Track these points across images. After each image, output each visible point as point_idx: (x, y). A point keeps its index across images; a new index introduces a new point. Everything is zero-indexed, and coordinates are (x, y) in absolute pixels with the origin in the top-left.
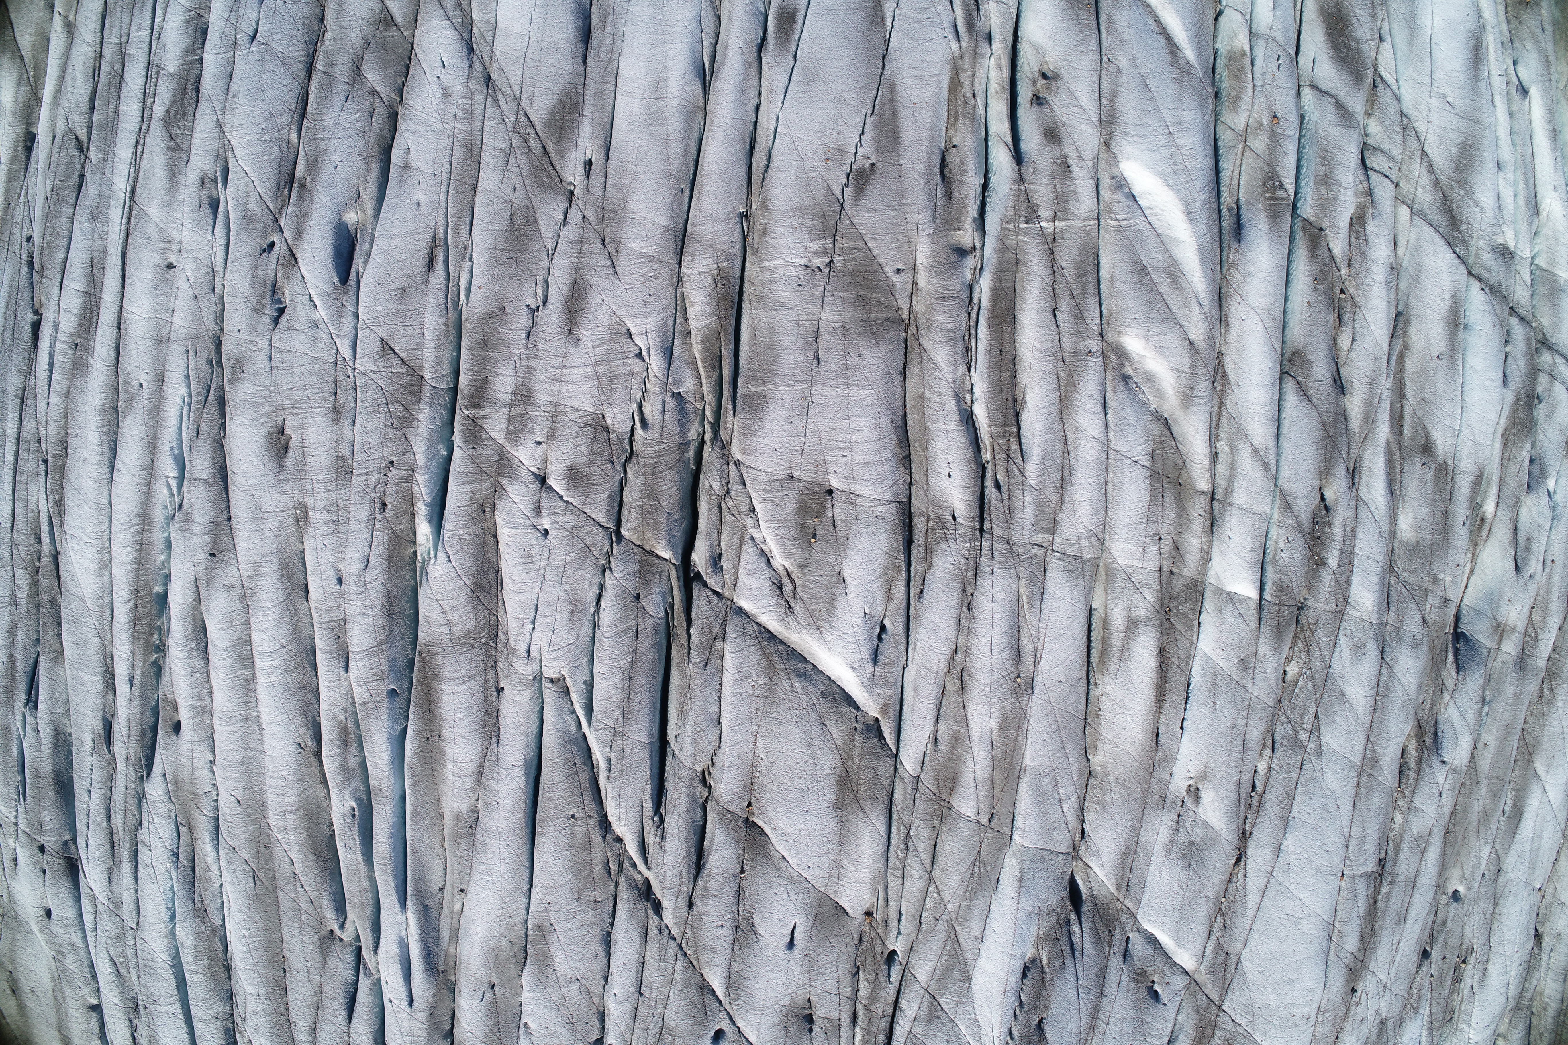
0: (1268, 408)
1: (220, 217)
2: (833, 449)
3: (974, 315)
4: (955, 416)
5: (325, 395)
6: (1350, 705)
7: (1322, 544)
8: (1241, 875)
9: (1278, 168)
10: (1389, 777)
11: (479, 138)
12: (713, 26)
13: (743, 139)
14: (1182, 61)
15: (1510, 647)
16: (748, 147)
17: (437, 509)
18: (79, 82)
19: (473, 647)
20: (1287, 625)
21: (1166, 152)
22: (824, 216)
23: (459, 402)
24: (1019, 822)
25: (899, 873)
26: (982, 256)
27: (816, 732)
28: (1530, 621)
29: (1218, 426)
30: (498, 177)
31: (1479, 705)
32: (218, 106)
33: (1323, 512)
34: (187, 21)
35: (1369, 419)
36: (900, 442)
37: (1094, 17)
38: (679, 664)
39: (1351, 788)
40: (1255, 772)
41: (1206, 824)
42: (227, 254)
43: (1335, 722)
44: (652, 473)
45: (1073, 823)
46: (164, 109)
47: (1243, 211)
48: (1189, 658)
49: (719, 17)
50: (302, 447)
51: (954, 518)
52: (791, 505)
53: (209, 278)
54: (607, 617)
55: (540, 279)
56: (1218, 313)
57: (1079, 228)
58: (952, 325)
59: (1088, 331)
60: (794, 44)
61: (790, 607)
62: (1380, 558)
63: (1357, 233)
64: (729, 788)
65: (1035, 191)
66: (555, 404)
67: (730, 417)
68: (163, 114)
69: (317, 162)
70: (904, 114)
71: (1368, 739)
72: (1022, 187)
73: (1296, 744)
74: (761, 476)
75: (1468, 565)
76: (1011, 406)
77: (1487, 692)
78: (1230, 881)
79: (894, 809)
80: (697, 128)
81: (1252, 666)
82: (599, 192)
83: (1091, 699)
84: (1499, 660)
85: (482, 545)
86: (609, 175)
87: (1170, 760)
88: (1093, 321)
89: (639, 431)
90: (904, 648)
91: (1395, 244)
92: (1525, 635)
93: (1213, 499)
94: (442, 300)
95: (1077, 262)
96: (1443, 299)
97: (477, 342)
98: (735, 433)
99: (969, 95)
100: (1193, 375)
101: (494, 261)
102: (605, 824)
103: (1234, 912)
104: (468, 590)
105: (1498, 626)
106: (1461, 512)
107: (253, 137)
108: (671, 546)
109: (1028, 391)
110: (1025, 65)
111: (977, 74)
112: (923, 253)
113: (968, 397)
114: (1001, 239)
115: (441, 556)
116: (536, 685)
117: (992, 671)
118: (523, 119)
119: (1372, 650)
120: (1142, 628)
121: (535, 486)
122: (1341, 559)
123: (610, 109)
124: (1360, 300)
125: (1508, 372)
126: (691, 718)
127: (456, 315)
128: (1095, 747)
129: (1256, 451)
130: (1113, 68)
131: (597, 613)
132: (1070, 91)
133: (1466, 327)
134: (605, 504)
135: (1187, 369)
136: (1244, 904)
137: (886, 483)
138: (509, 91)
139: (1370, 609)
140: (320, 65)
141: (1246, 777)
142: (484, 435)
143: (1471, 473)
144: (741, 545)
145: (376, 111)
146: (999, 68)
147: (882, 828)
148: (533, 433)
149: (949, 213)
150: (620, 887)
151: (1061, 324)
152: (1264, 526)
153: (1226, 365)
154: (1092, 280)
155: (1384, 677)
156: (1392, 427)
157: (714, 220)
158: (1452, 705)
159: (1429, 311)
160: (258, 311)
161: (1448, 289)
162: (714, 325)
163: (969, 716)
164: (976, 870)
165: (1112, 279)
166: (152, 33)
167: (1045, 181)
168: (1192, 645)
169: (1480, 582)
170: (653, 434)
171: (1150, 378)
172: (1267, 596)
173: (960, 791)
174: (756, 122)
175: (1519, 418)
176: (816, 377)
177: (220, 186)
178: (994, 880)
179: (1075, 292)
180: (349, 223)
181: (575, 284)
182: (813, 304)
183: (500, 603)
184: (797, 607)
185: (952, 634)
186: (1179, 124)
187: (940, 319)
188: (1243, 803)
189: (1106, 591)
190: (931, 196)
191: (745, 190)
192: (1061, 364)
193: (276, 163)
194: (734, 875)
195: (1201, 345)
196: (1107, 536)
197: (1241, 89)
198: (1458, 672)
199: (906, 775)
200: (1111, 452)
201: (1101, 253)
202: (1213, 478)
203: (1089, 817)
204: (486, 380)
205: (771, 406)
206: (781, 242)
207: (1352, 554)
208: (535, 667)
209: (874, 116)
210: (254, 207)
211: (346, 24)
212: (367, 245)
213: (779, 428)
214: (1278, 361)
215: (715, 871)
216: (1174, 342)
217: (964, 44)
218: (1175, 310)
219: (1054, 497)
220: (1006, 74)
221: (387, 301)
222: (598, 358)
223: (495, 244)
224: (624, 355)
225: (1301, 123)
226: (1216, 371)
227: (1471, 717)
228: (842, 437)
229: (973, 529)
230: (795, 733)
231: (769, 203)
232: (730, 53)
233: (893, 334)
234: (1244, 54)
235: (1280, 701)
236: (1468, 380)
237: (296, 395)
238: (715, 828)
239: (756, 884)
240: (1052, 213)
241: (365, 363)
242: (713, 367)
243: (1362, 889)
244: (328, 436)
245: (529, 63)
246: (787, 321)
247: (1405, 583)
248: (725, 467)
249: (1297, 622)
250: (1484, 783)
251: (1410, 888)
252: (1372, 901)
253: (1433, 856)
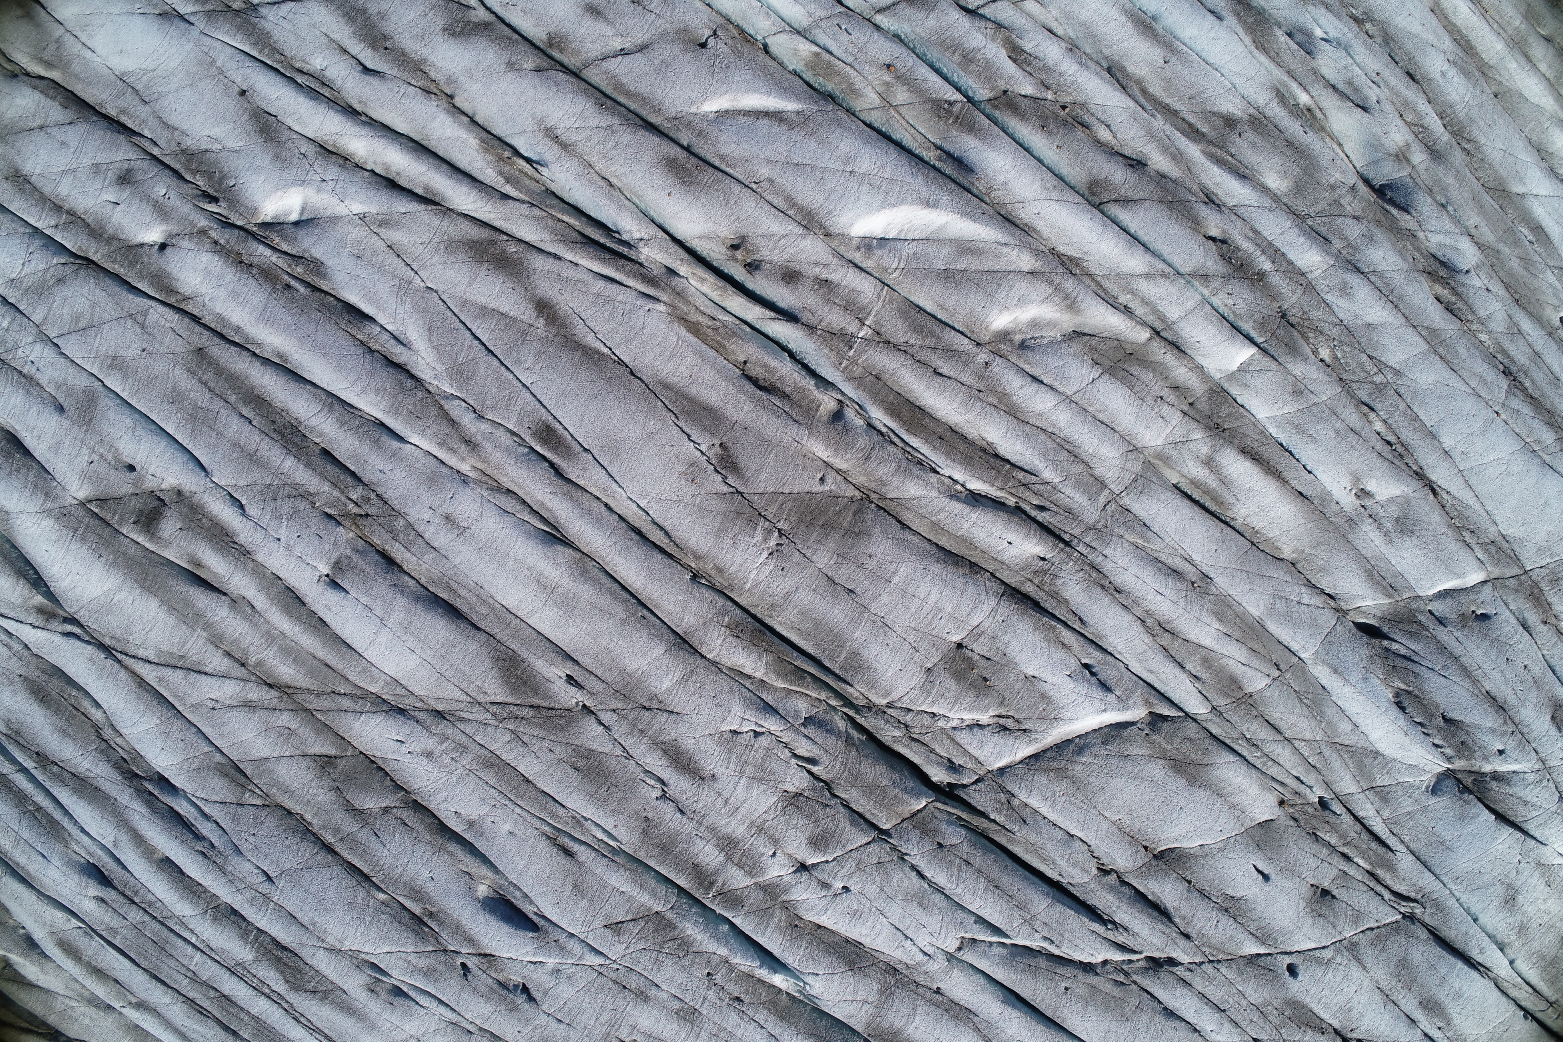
0: (1122, 242)
1: (412, 994)
2: (930, 624)
3: (895, 440)
4: (967, 509)
5: (620, 995)
6: (1381, 325)
7: (1248, 265)
8: (1445, 496)
9: (934, 96)
10: (1452, 327)
11: (486, 752)
12: (514, 502)
13: (631, 539)
14: (794, 117)
15: (1419, 157)
16: (637, 538)
17: (768, 959)
18: (202, 1030)
19: (892, 993)
20: (1291, 337)
21: (865, 188)
22: (739, 514)
23: (697, 896)
24: (1294, 647)
25: (1270, 763)
26: (850, 399)
27: (1128, 766)
28: (1409, 124)
29: (1106, 292)
30: (532, 757)
31: (1445, 213)
32: (313, 941)
33: (1225, 247)
34: (214, 920)
35: (1178, 157)
36: (956, 565)
37: (711, 170)
38: (1009, 841)
39: (1441, 366)
40: (1378, 434)
41: (1391, 500)
42: (448, 1006)
43: (1385, 346)
44: (856, 778)
45: (1319, 601)
46: (282, 983)
47: (947, 148)
48: (1263, 432)
49: (509, 491)
50: (649, 1036)
51: (1043, 559)
52: (951, 684)
53: (458, 1031)
54: (941, 878)
55: (641, 776)
56: (1020, 232)
57: (883, 307)
58: (894, 464)
59: (969, 355)
60: (574, 444)
61: (1025, 731)
62: (1288, 224)
63: (1024, 61)
64: (1124, 857)
65: (830, 323)
66: (752, 825)
67: (851, 690)
68: (287, 986)
69: (418, 892)
70: (694, 391)
71: (1414, 327)
72: (819, 332)
73: (1380, 388)
74: (913, 694)
75: (1335, 146)
76: (987, 458)
77: (1438, 198)
78: (1443, 507)
79: (1221, 738)
80: (596, 571)
81: (1303, 388)
82: (601, 687)
83: (1241, 529)
84: (1422, 172)
85: (821, 942)
86: (593, 670)
87: (1326, 497)
88: (963, 344)
89: (815, 769)
90: (1114, 660)
91: (1050, 31)
92: (1417, 136)
93: (1158, 333)
94: (605, 861)
95: (909, 326)
96: (1123, 25)
97: (659, 855)
98: (865, 693)
99: (710, 323)
100: (1057, 288)
101: (602, 803)
102: (1088, 968)
103: (1467, 518)
104: (848, 973)
105: (1397, 156)
106: (1295, 128)
107: (361, 929)
108: (918, 796)
109: (985, 436)
110: (712, 254)
111: (698, 304)
112: (820, 450)
113: (959, 487)
114: (850, 379)
115: (810, 979)
116: (953, 961)
117: (1175, 603)
118: (495, 708)
119: (1353, 279)
120: (1217, 457)
121: (805, 876)
122: (1269, 257)
123: (534, 634)
124: (1081, 99)
125: (1212, 7)
126: (1056, 857)
127: (623, 856)
128: (1278, 548)
129: (1147, 276)
130: (765, 185)
131: (930, 883)
132: (763, 236)
133: (1154, 18)
134: (855, 830)
135: (1050, 291)
136: (1467, 507)
137: (982, 597)
138: (462, 705)
139: (1321, 259)
140: (330, 839)
141: (1380, 446)
142: (738, 893)
143: (1271, 99)
144: (953, 740)
145: (404, 818)
146: (702, 280)
147: (1232, 758)
148: (763, 854)
149: (801, 406)
150: (1139, 981)
151: (950, 374)
152: (1208, 308)
153: (1064, 252)
154: (930, 323)
155: (1378, 282)
156: (1194, 140)
157: (685, 607)
158: (1429, 235)
159: (1125, 44)
160: (513, 1008)
161: (1117, 15)
162: (770, 658)
163: (1197, 641)
164: (1306, 701)
165: (941, 306)
166: (202, 951)
167: (826, 309)
168: (1255, 423)
169: (1352, 144)
170: (826, 759)
171: (1034, 324)
172: (1260, 340)
173: (1244, 681)
174: (619, 516)
175: (1252, 23)
176: (865, 602)
177: (384, 979)
178: (1321, 691)
179: (932, 345)
180: (486, 894)
181: (665, 752)
182: (805, 568)
183: (873, 953)
184: (1029, 725)
185: (1130, 618)
186: (848, 160)
187: (883, 471)
188: (1396, 461)
189: (1172, 468)
190: (778, 412)
191: (674, 564)
192: (981, 395)
193: (395, 924)
194: (1188, 890)
195: (1037, 265)
196: (1134, 442)
197: (845, 78)
198: (1409, 213)
199: (1206, 716)
200: (1074, 398)
201: (911, 299)
202: (1143, 323)
203: (1323, 585)
204: (695, 866)
205: (865, 653)
206: (738, 563)
207: (1270, 244)
208: (941, 957)
209: (680, 417)
210: (423, 963)
211: (309, 796)
212: (517, 893)
213: (885, 658)
214: (1089, 206)
215: (1176, 904)
216: (1021, 287)
217: (664, 298)
218: (996, 268)
219: (1079, 468)
220: (711, 278)
221: (576, 905)
222: (739, 768)
223: (587, 794)
224: (749, 747)
225: (902, 41)
226: (1063, 264)
227: (1450, 227)
228: (925, 611)
229: (1062, 550)
230: (1119, 782)
231: (699, 552)
232: (550, 504)
233: (870, 516)
234: (817, 55)
235: (1341, 379)
236: (1198, 48)
237: (604, 1018)
238: (1146, 885)
239: (1205, 877)
240: (856, 321)
241: (616, 951)
242: (802, 679)
243: (1516, 403)
244: (655, 1012)
245: (449, 674)
246: (805, 598)
247: (1319, 215)
248: (886, 717)
249: (1292, 326)
250: (1501, 247)
251: (1538, 360)
252: (1529, 400)
253: (1526, 325)
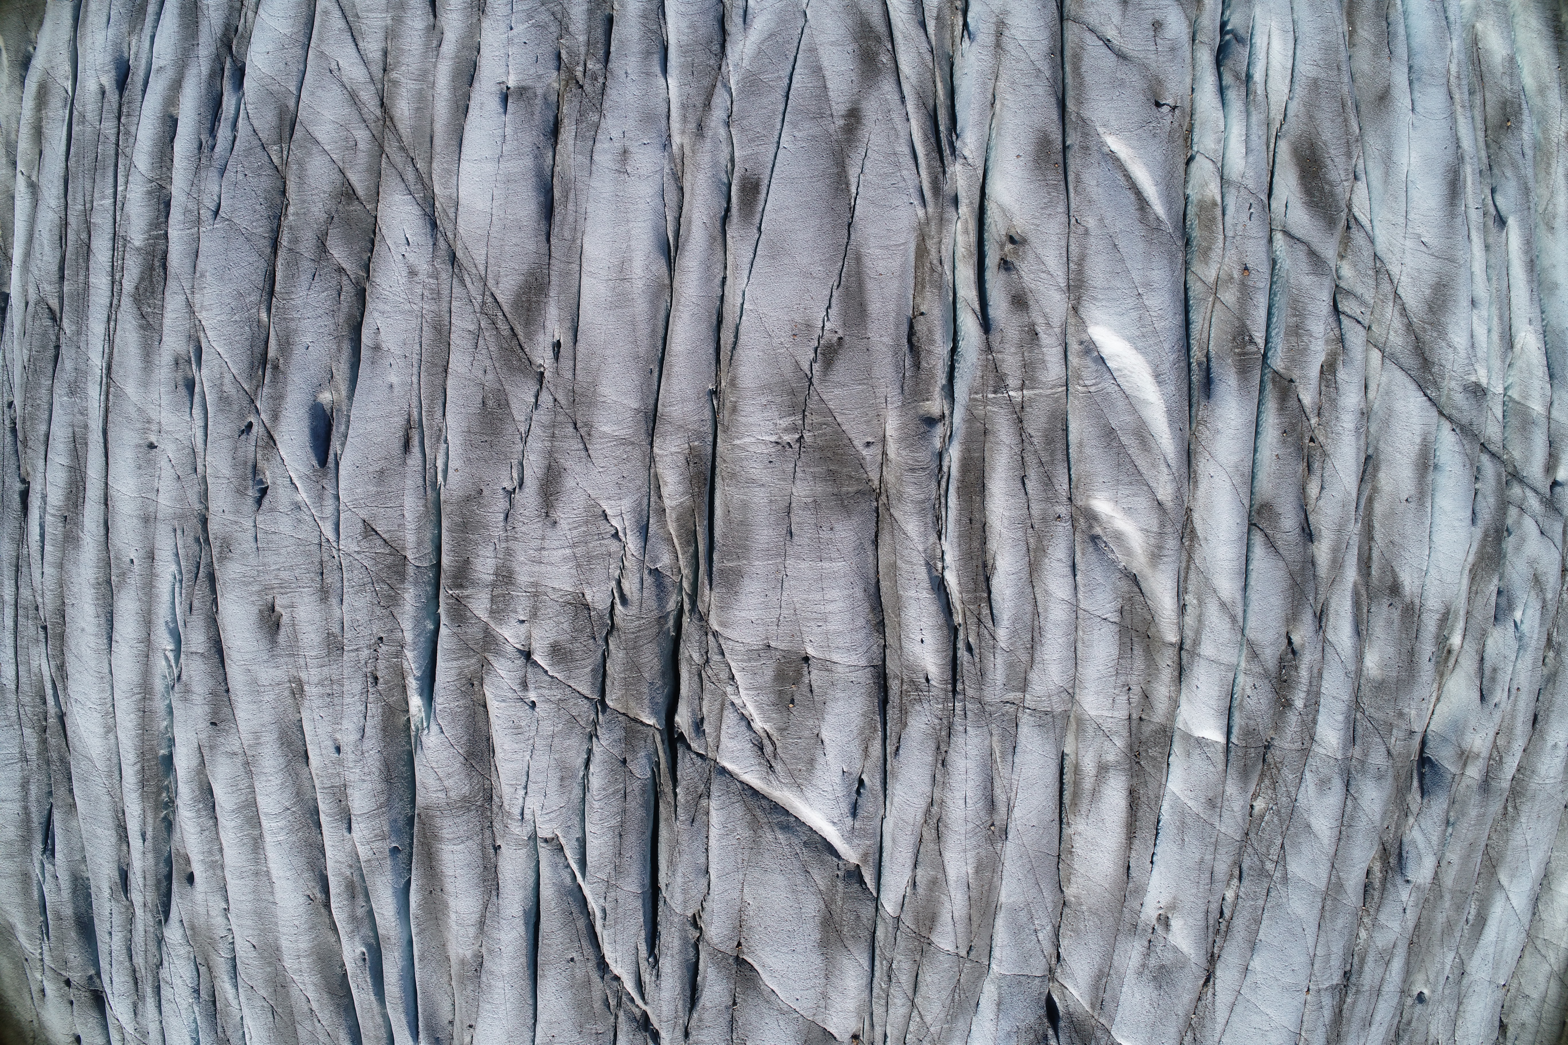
0: (1236, 563)
1: (197, 398)
2: (808, 620)
3: (943, 484)
4: (926, 584)
5: (312, 575)
6: (1315, 836)
7: (1289, 687)
8: (1210, 994)
9: (1248, 322)
10: (1354, 899)
11: (447, 319)
12: (676, 199)
13: (710, 316)
14: (1151, 218)
15: (1474, 772)
16: (715, 322)
17: (427, 681)
18: (47, 249)
19: (469, 810)
20: (1254, 765)
21: (1134, 314)
22: (793, 393)
23: (442, 581)
24: (996, 953)
25: (883, 1002)
26: (952, 423)
27: (800, 879)
28: (1495, 745)
29: (1186, 579)
30: (468, 359)
31: (1443, 827)
32: (187, 285)
33: (1290, 656)
34: (149, 193)
35: (1337, 564)
36: (873, 609)
37: (1062, 177)
38: (666, 820)
39: (1316, 912)
40: (1223, 899)
41: (1175, 949)
42: (206, 435)
43: (1300, 852)
44: (633, 648)
45: (1048, 949)
46: (133, 285)
47: (1214, 364)
48: (1159, 798)
49: (682, 189)
50: (294, 625)
51: (928, 680)
52: (769, 673)
53: (190, 459)
54: (596, 782)
55: (515, 462)
56: (1186, 471)
57: (1047, 396)
58: (922, 496)
59: (1056, 497)
60: (758, 216)
61: (771, 767)
62: (1346, 697)
63: (1327, 381)
64: (719, 931)
65: (1003, 361)
66: (535, 585)
67: (707, 592)
68: (133, 290)
69: (288, 343)
70: (871, 286)
71: (1333, 866)
72: (990, 357)
73: (1263, 873)
74: (739, 647)
75: (1435, 695)
76: (981, 572)
77: (1452, 814)
78: (1199, 999)
79: (877, 944)
80: (663, 306)
81: (1219, 805)
82: (569, 375)
83: (1064, 837)
84: (1463, 784)
85: (473, 716)
86: (578, 359)
87: (1140, 891)
88: (1062, 486)
89: (619, 607)
90: (882, 802)
91: (1366, 387)
92: (1490, 759)
93: (1181, 648)
94: (420, 482)
95: (1046, 430)
96: (1413, 443)
97: (456, 524)
98: (712, 606)
99: (935, 262)
100: (1161, 534)
101: (469, 444)
102: (602, 966)
103: (1204, 1026)
104: (462, 758)
105: (1463, 753)
106: (1427, 648)
107: (223, 317)
108: (654, 713)
109: (998, 557)
110: (993, 226)
111: (944, 241)
112: (892, 425)
113: (939, 565)
114: (969, 410)
115: (434, 728)
116: (532, 843)
117: (966, 821)
118: (490, 300)
119: (1337, 784)
120: (1112, 772)
121: (520, 662)
122: (1307, 700)
123: (575, 290)
124: (1329, 449)
125: (1477, 509)
126: (680, 870)
127: (434, 495)
128: (1069, 880)
129: (1223, 605)
130: (1081, 230)
131: (586, 776)
132: (1038, 257)
133: (1436, 467)
134: (589, 678)
135: (1155, 529)
136: (1213, 1020)
137: (860, 650)
138: (474, 271)
139: (1335, 746)
140: (284, 241)
141: (1214, 907)
142: (469, 614)
143: (1437, 611)
144: (722, 710)
145: (344, 289)
146: (966, 232)
147: (866, 965)
148: (516, 612)
149: (917, 384)
150: (620, 1020)
151: (1030, 491)
152: (1231, 675)
153: (1195, 521)
154: (1060, 446)
155: (1349, 809)
156: (1360, 570)
157: (683, 401)
158: (1416, 827)
159: (1398, 456)
160: (241, 492)
161: (1418, 433)
162: (688, 503)
163: (946, 862)
164: (956, 996)
165: (1081, 445)
166: (115, 202)
167: (1013, 350)
168: (1162, 786)
169: (1446, 709)
170: (633, 610)
171: (1119, 536)
172: (1234, 739)
173: (939, 928)
174: (723, 295)
175: (1488, 553)
176: (790, 551)
177: (194, 367)
178: (973, 1004)
179: (1043, 460)
180: (324, 402)
181: (549, 468)
182: (785, 480)
183: (493, 769)
184: (778, 767)
185: (927, 789)
186: (1148, 285)
187: (910, 490)
188: (1211, 929)
189: (1077, 739)
190: (899, 368)
191: (713, 368)
192: (1030, 531)
193: (248, 343)
194: (727, 1008)
195: (1169, 504)
196: (1077, 691)
197: (1212, 240)
198: (1422, 797)
199: (887, 916)
200: (1080, 612)
201: (1070, 417)
202: (1181, 629)
203: (1064, 943)
204: (467, 561)
205: (746, 581)
206: (751, 420)
207: (1318, 694)
208: (529, 829)
209: (841, 289)
210: (229, 388)
211: (309, 198)
212: (343, 427)
213: (754, 601)
214: (1246, 515)
215: (708, 1005)
216: (1142, 503)
217: (930, 210)
218: (1143, 471)
219: (1025, 657)
220: (973, 238)
221: (366, 483)
222: (576, 540)
223: (469, 427)
224: (601, 536)
225: (1273, 269)
226: (1184, 527)
227: (1435, 839)
228: (816, 608)
229: (946, 690)
230: (780, 880)
231: (738, 381)
232: (694, 228)
233: (865, 506)
234: (1215, 204)
235: (1247, 834)
236: (1437, 520)
237: (284, 575)
238: (707, 966)
239: (748, 1014)
240: (1020, 382)
241: (349, 545)
242: (688, 543)
243: (1327, 1001)
244: (318, 615)
245: (494, 242)
246: (759, 498)
247: (1370, 719)
248: (704, 638)
249: (1264, 760)
250: (1447, 897)
251: (1375, 996)
252: (1337, 1010)
253: (1397, 965)
